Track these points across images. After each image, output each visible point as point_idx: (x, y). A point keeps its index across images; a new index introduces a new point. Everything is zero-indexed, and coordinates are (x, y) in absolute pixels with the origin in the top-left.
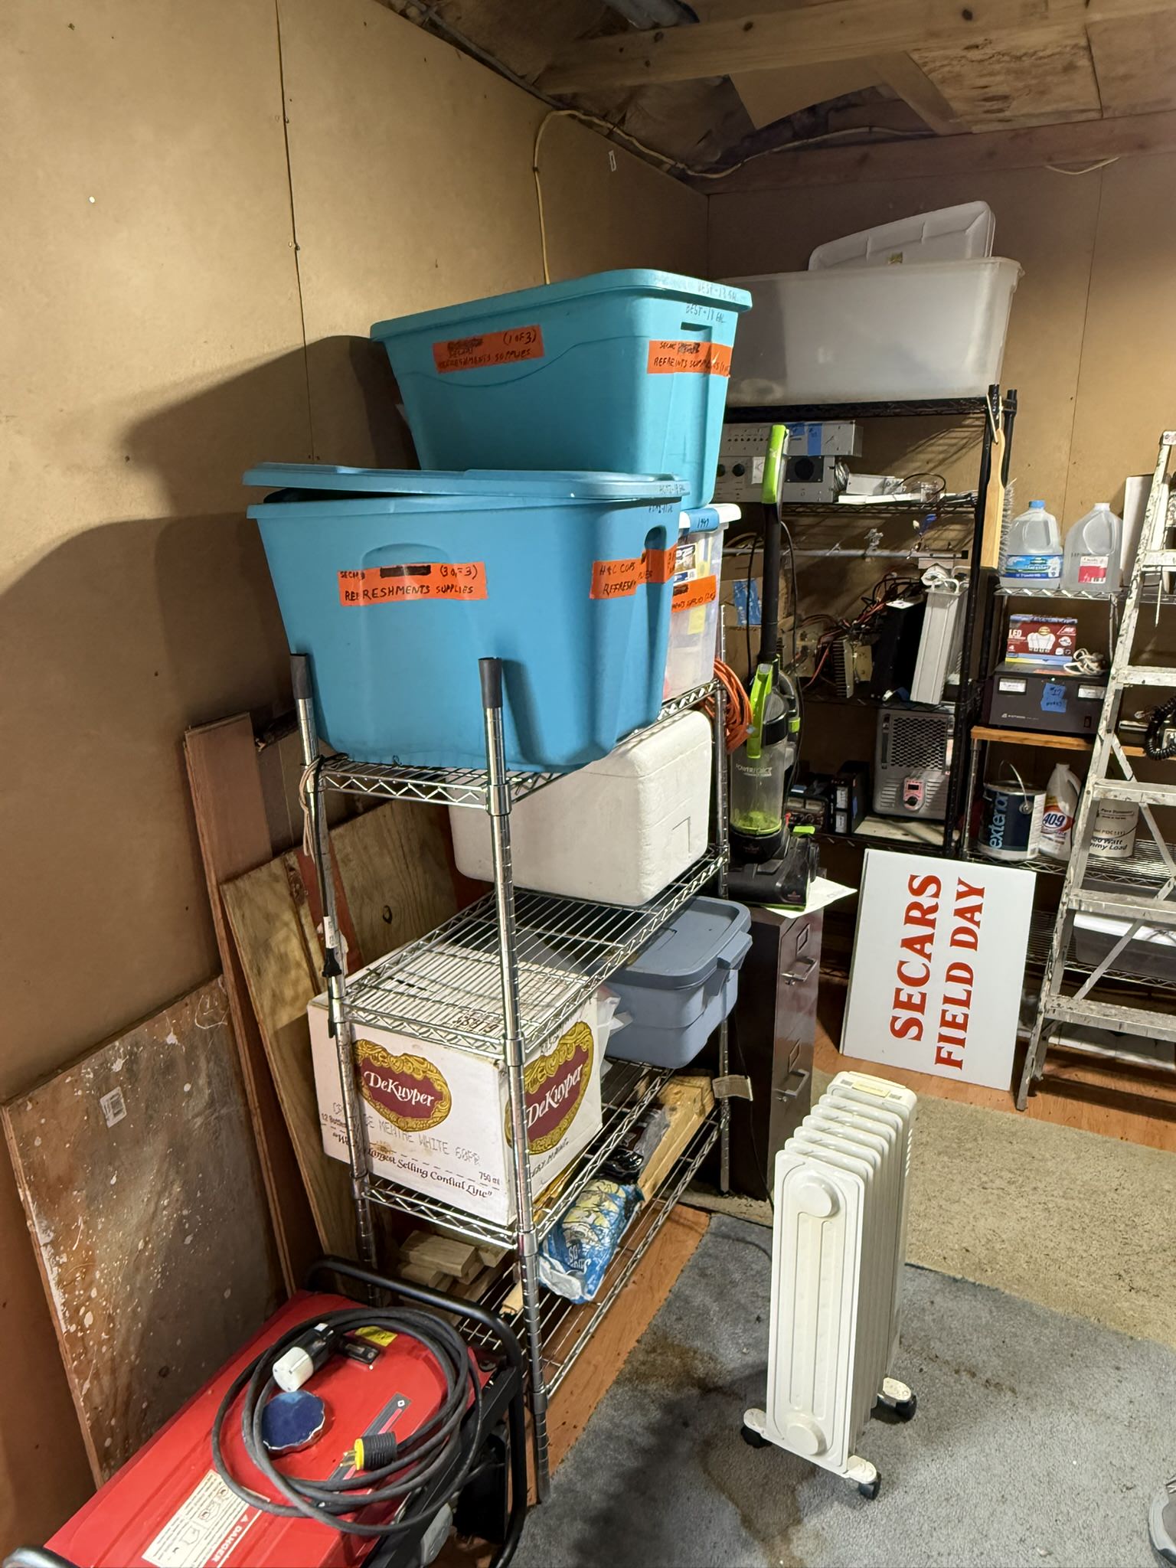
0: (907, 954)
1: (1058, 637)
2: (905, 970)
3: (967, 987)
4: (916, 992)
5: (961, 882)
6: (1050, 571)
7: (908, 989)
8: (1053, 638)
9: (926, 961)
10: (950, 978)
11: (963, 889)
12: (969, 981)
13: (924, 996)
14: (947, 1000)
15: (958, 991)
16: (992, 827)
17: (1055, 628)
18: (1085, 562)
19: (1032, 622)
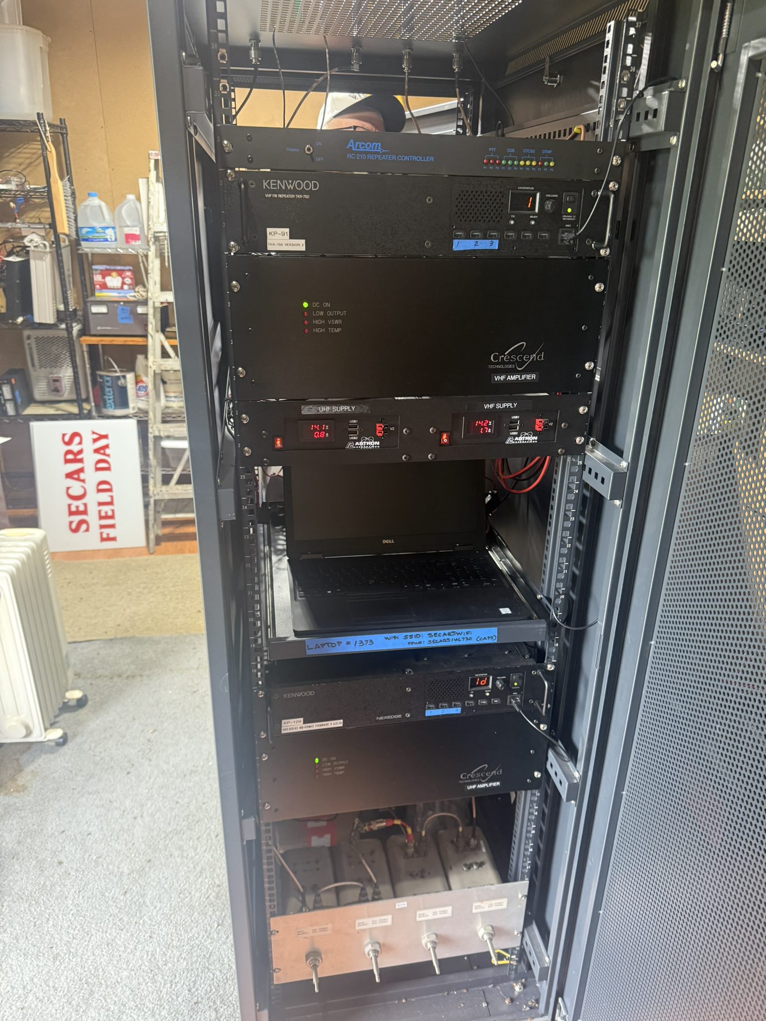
0: (70, 482)
1: (123, 278)
2: (71, 492)
3: (110, 494)
4: (80, 504)
5: (94, 433)
6: (108, 237)
7: (75, 504)
8: (120, 279)
9: (81, 484)
10: (99, 491)
11: (95, 436)
12: (110, 490)
13: (85, 505)
14: (100, 504)
15: (105, 497)
16: (106, 397)
17: (120, 273)
18: (127, 231)
19: (107, 270)
